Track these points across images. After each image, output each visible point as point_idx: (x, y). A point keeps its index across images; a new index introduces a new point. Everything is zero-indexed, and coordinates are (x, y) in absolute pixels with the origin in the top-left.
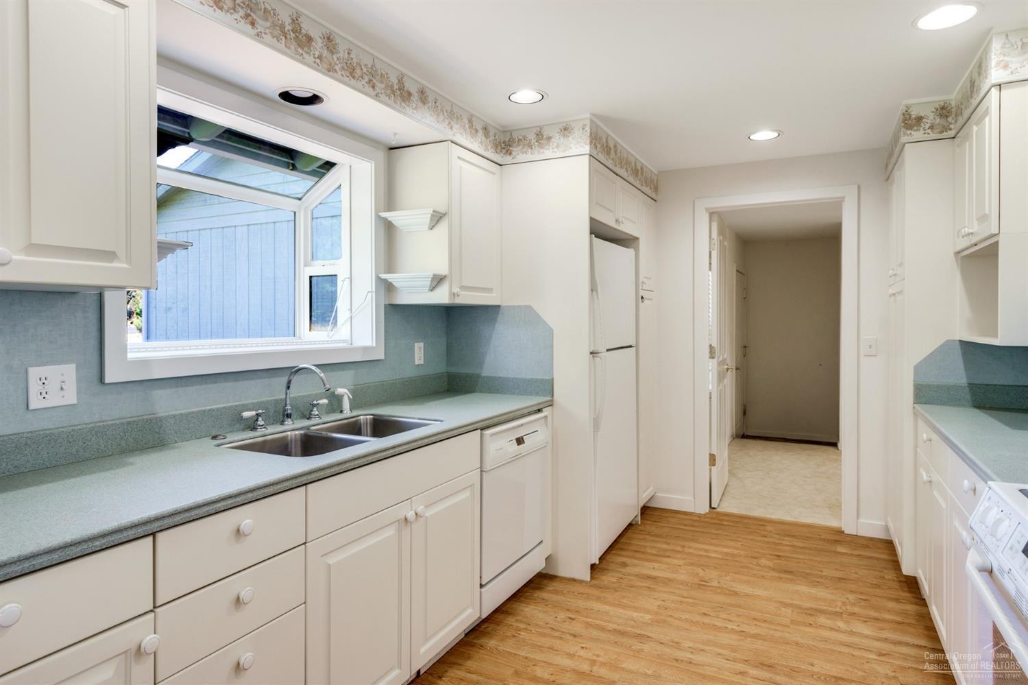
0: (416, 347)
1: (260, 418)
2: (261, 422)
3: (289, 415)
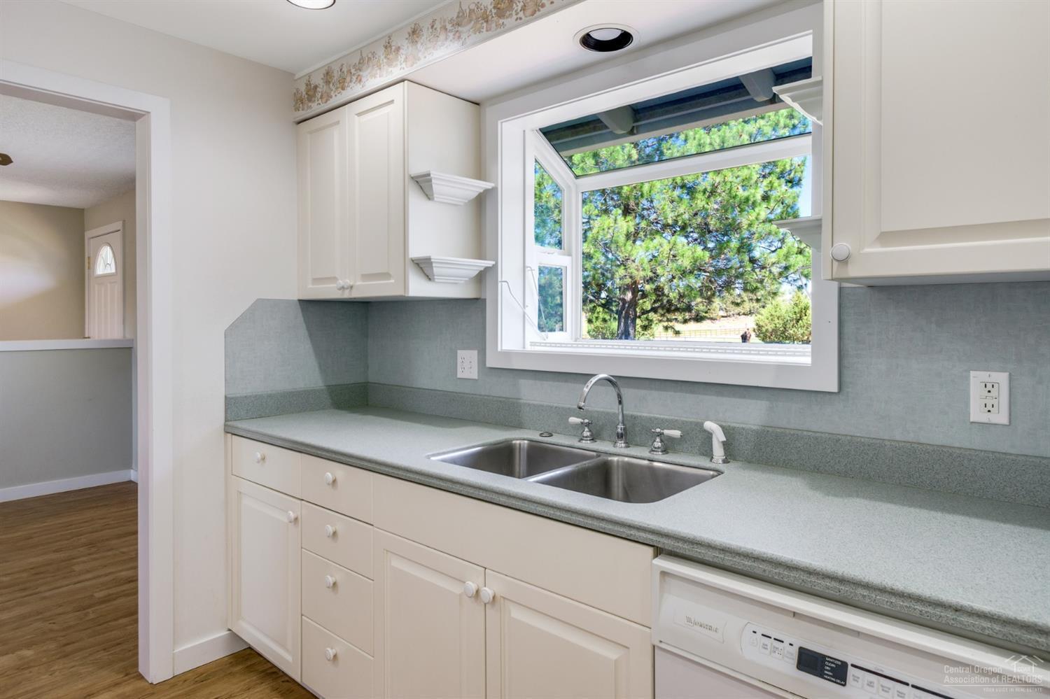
0: (971, 375)
1: (586, 429)
2: (587, 433)
3: (620, 436)
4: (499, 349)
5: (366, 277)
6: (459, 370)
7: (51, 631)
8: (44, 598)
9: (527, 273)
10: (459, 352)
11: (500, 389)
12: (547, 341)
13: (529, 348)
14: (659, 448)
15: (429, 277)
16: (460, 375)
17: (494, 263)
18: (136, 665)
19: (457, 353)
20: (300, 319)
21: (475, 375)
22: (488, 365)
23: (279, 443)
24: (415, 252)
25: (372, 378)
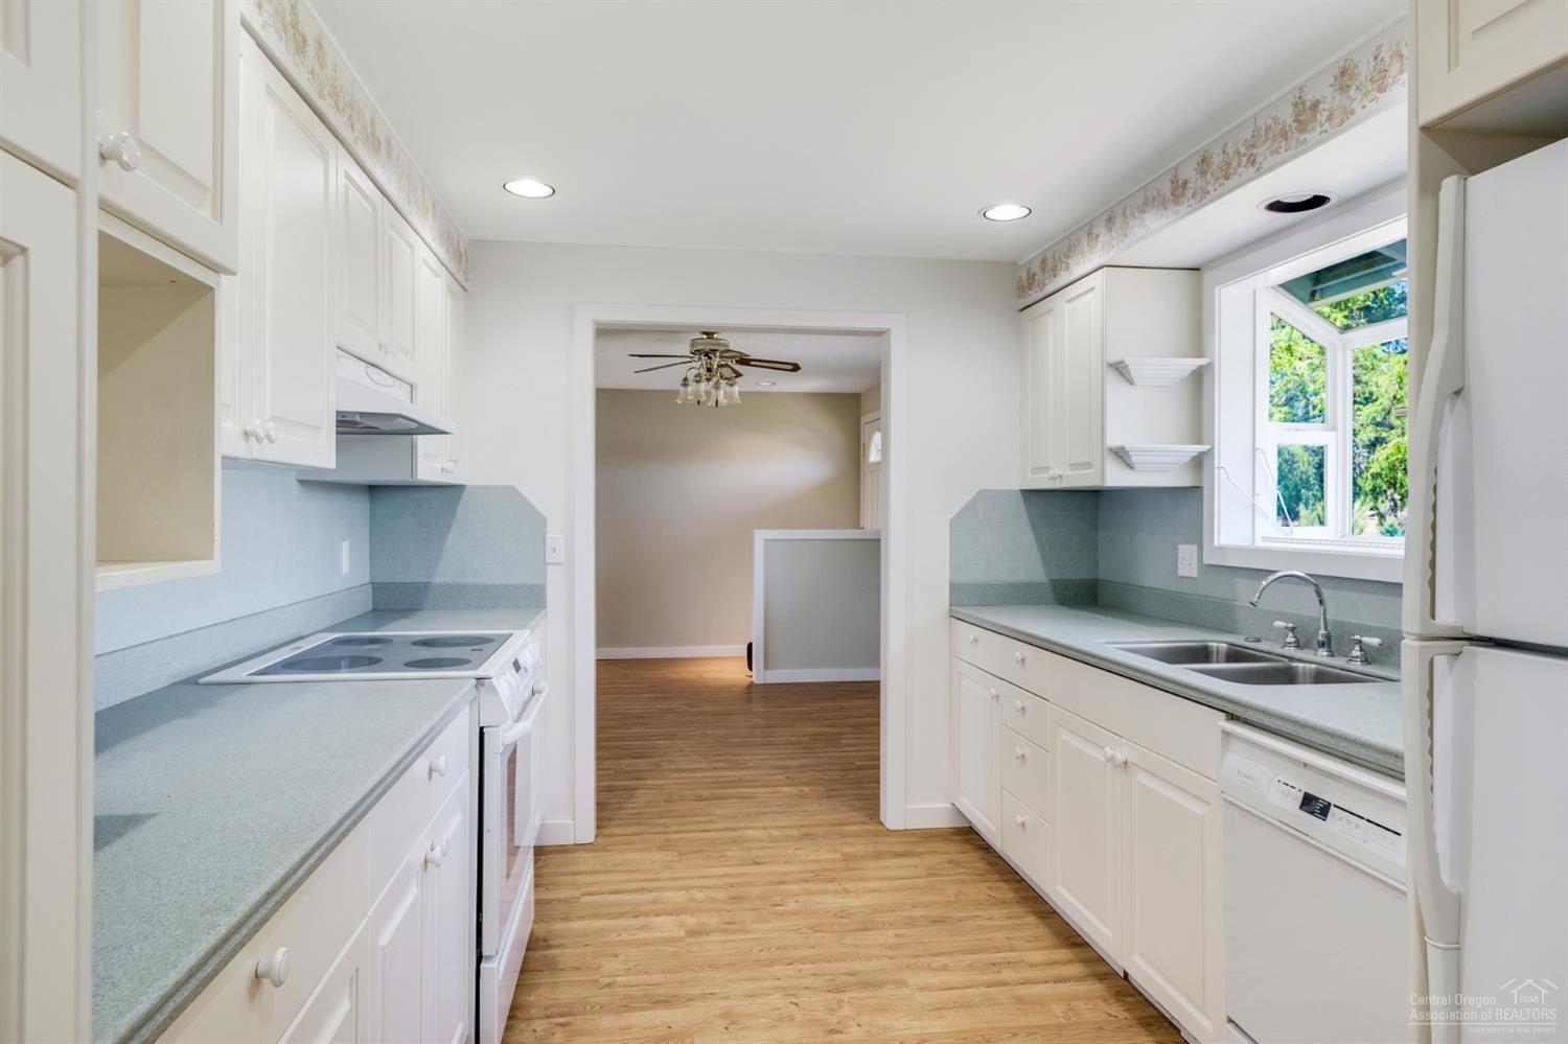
1: (1290, 634)
2: (1290, 639)
3: (1322, 645)
4: (1216, 544)
5: (1075, 466)
6: (1180, 566)
7: (822, 779)
8: (818, 757)
9: (1256, 455)
10: (1180, 547)
11: (1218, 589)
12: (1293, 536)
13: (1260, 544)
14: (1357, 657)
15: (1130, 466)
16: (1180, 573)
17: (1209, 447)
18: (878, 815)
19: (1177, 549)
20: (1023, 509)
21: (1195, 574)
22: (1206, 561)
23: (1022, 638)
24: (1113, 441)
25: (1103, 575)
